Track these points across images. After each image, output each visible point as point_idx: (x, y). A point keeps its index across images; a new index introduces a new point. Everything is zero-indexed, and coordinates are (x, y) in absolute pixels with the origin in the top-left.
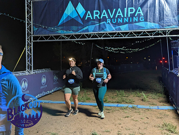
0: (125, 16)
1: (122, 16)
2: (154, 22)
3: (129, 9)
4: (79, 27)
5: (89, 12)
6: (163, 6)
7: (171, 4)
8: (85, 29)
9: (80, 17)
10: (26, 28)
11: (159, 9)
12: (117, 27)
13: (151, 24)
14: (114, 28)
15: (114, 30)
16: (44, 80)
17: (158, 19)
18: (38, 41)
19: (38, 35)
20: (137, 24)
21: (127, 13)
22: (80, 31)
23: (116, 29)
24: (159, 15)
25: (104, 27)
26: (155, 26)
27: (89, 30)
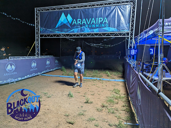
0: (97, 23)
1: (95, 23)
2: (114, 27)
3: (99, 18)
4: (68, 29)
5: (75, 20)
6: (120, 17)
7: (125, 16)
8: (72, 30)
9: (69, 23)
10: (36, 29)
11: (118, 19)
12: (92, 30)
13: (112, 29)
14: (90, 31)
15: (90, 32)
16: (48, 62)
17: (117, 26)
18: (43, 37)
19: (43, 34)
20: (104, 28)
21: (98, 21)
22: (69, 32)
23: (91, 31)
24: (117, 23)
25: (84, 30)
26: (115, 30)
27: (75, 31)
